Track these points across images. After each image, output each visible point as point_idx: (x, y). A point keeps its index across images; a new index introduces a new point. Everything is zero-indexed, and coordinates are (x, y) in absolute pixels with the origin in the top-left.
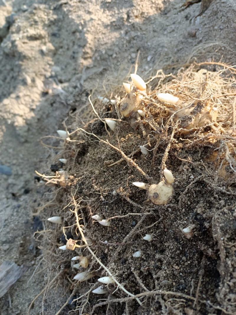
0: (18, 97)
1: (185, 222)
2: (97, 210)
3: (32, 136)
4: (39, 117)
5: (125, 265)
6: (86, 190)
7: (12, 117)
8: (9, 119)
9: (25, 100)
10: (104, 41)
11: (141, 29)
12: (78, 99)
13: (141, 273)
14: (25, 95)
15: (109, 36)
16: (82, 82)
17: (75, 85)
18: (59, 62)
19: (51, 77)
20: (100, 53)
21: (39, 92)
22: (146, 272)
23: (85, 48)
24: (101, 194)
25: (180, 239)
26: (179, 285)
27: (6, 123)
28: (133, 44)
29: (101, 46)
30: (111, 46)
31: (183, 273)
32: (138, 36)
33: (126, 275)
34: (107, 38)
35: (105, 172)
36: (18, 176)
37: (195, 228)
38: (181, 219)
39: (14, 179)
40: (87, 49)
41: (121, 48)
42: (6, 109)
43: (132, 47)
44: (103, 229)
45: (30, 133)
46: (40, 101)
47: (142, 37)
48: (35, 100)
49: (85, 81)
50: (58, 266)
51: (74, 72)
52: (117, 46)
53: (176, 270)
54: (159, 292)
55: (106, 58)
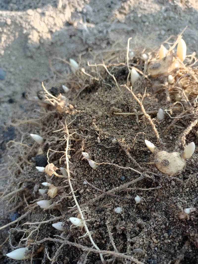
0: (43, 14)
1: (186, 202)
2: (88, 148)
3: (39, 55)
4: (54, 41)
5: (99, 215)
6: (82, 125)
7: (29, 29)
8: (26, 29)
9: (48, 20)
10: (144, 6)
11: (180, 14)
12: (98, 43)
13: (114, 230)
14: (50, 16)
15: (150, 4)
16: (109, 30)
17: (101, 29)
18: (94, 4)
19: (82, 13)
20: (136, 15)
21: (64, 20)
22: (120, 231)
23: (125, 3)
24: (99, 135)
25: (170, 215)
26: (150, 259)
27: (21, 31)
28: (167, 22)
29: (139, 9)
30: (148, 14)
31: (158, 248)
32: (175, 19)
33: (97, 225)
34: (148, 5)
35: (107, 117)
36: (9, 83)
37: (195, 212)
38: (182, 197)
39: (4, 84)
40: (127, 5)
41: (155, 20)
42: (27, 18)
43: (165, 25)
44: (87, 169)
45: (39, 51)
46: (61, 28)
47: (178, 21)
48: (58, 25)
49: (112, 31)
50: (20, 183)
51: (104, 18)
52: (154, 17)
53: (154, 242)
54: (130, 258)
55: (139, 22)
